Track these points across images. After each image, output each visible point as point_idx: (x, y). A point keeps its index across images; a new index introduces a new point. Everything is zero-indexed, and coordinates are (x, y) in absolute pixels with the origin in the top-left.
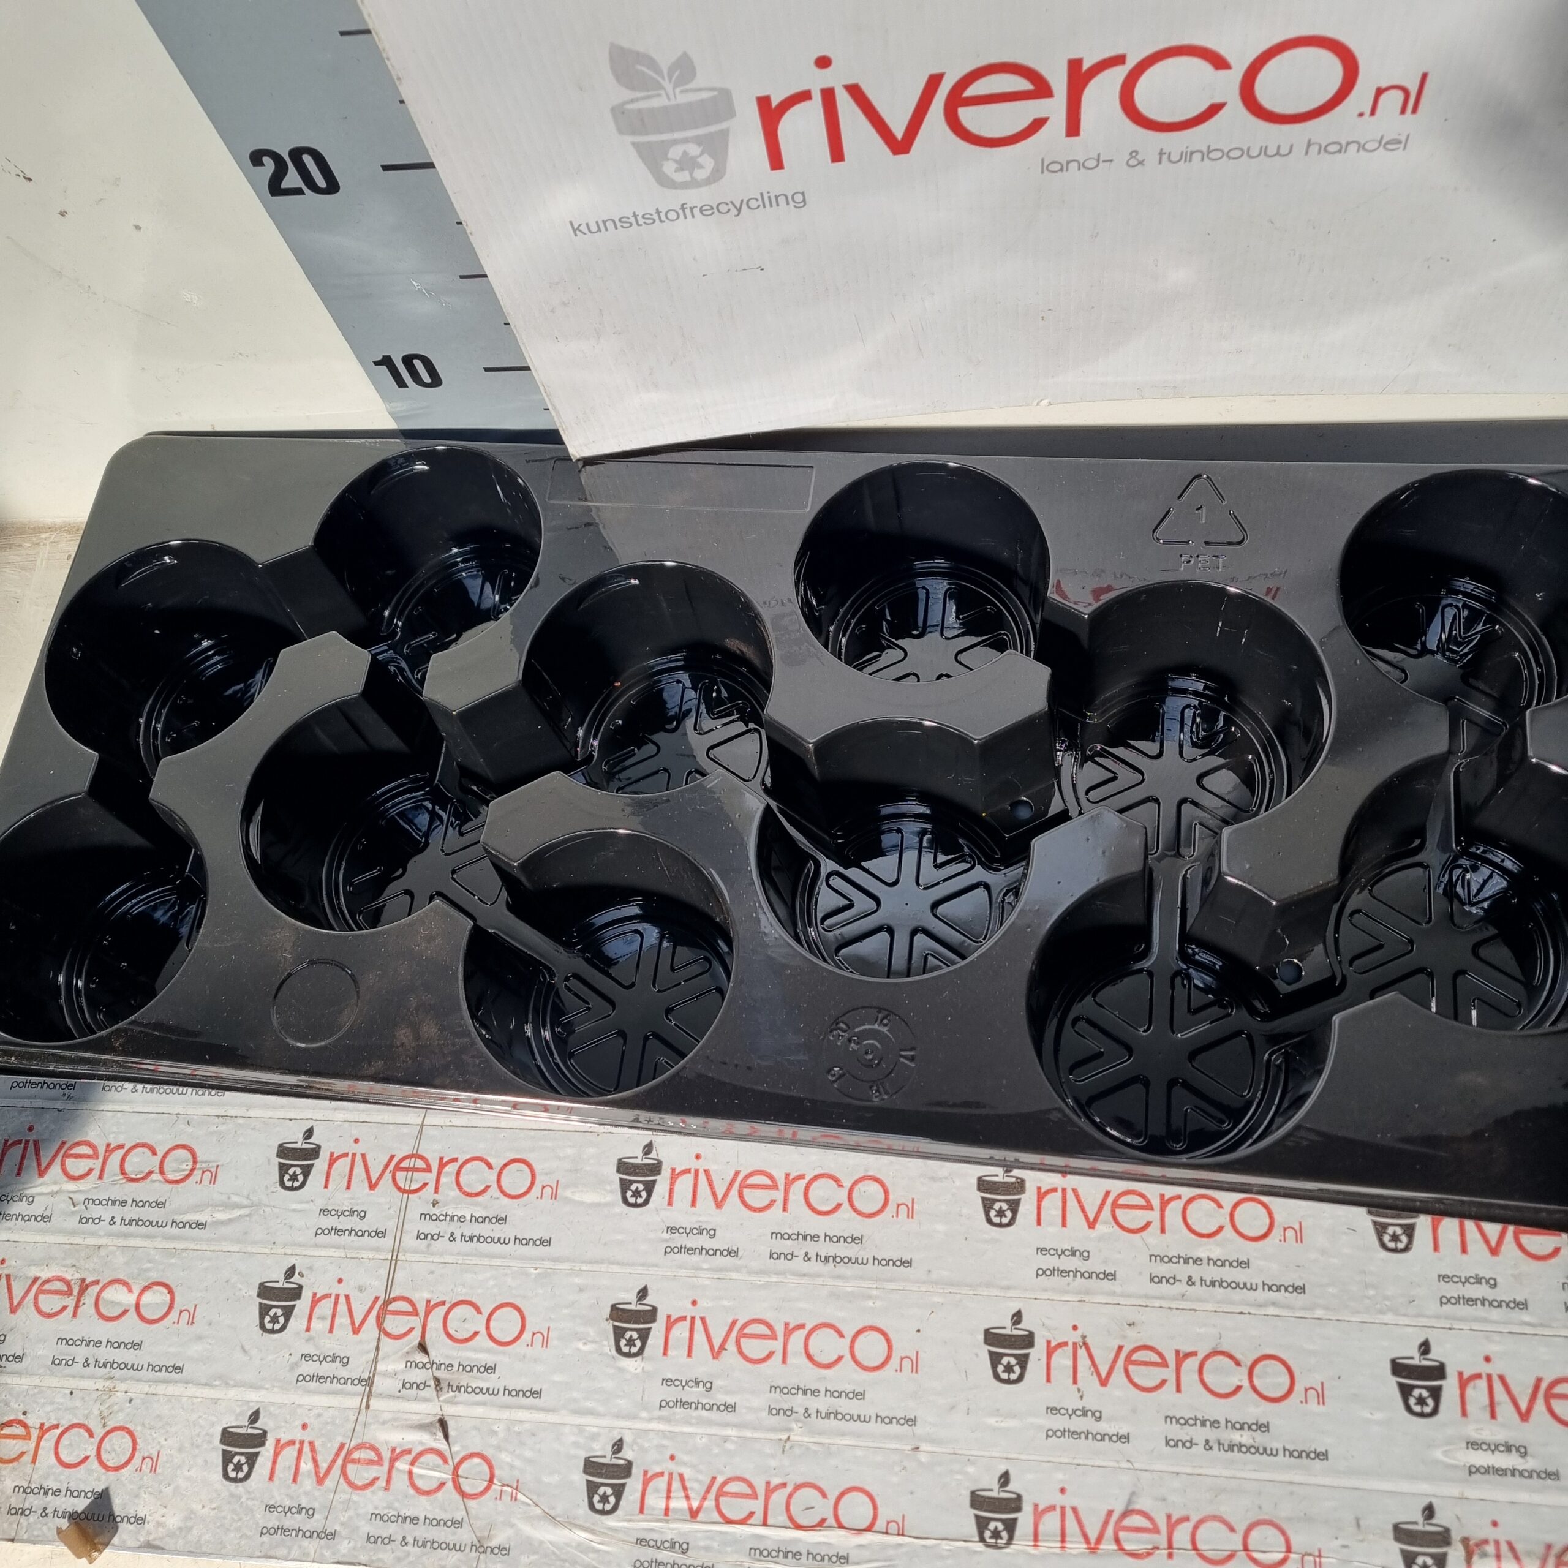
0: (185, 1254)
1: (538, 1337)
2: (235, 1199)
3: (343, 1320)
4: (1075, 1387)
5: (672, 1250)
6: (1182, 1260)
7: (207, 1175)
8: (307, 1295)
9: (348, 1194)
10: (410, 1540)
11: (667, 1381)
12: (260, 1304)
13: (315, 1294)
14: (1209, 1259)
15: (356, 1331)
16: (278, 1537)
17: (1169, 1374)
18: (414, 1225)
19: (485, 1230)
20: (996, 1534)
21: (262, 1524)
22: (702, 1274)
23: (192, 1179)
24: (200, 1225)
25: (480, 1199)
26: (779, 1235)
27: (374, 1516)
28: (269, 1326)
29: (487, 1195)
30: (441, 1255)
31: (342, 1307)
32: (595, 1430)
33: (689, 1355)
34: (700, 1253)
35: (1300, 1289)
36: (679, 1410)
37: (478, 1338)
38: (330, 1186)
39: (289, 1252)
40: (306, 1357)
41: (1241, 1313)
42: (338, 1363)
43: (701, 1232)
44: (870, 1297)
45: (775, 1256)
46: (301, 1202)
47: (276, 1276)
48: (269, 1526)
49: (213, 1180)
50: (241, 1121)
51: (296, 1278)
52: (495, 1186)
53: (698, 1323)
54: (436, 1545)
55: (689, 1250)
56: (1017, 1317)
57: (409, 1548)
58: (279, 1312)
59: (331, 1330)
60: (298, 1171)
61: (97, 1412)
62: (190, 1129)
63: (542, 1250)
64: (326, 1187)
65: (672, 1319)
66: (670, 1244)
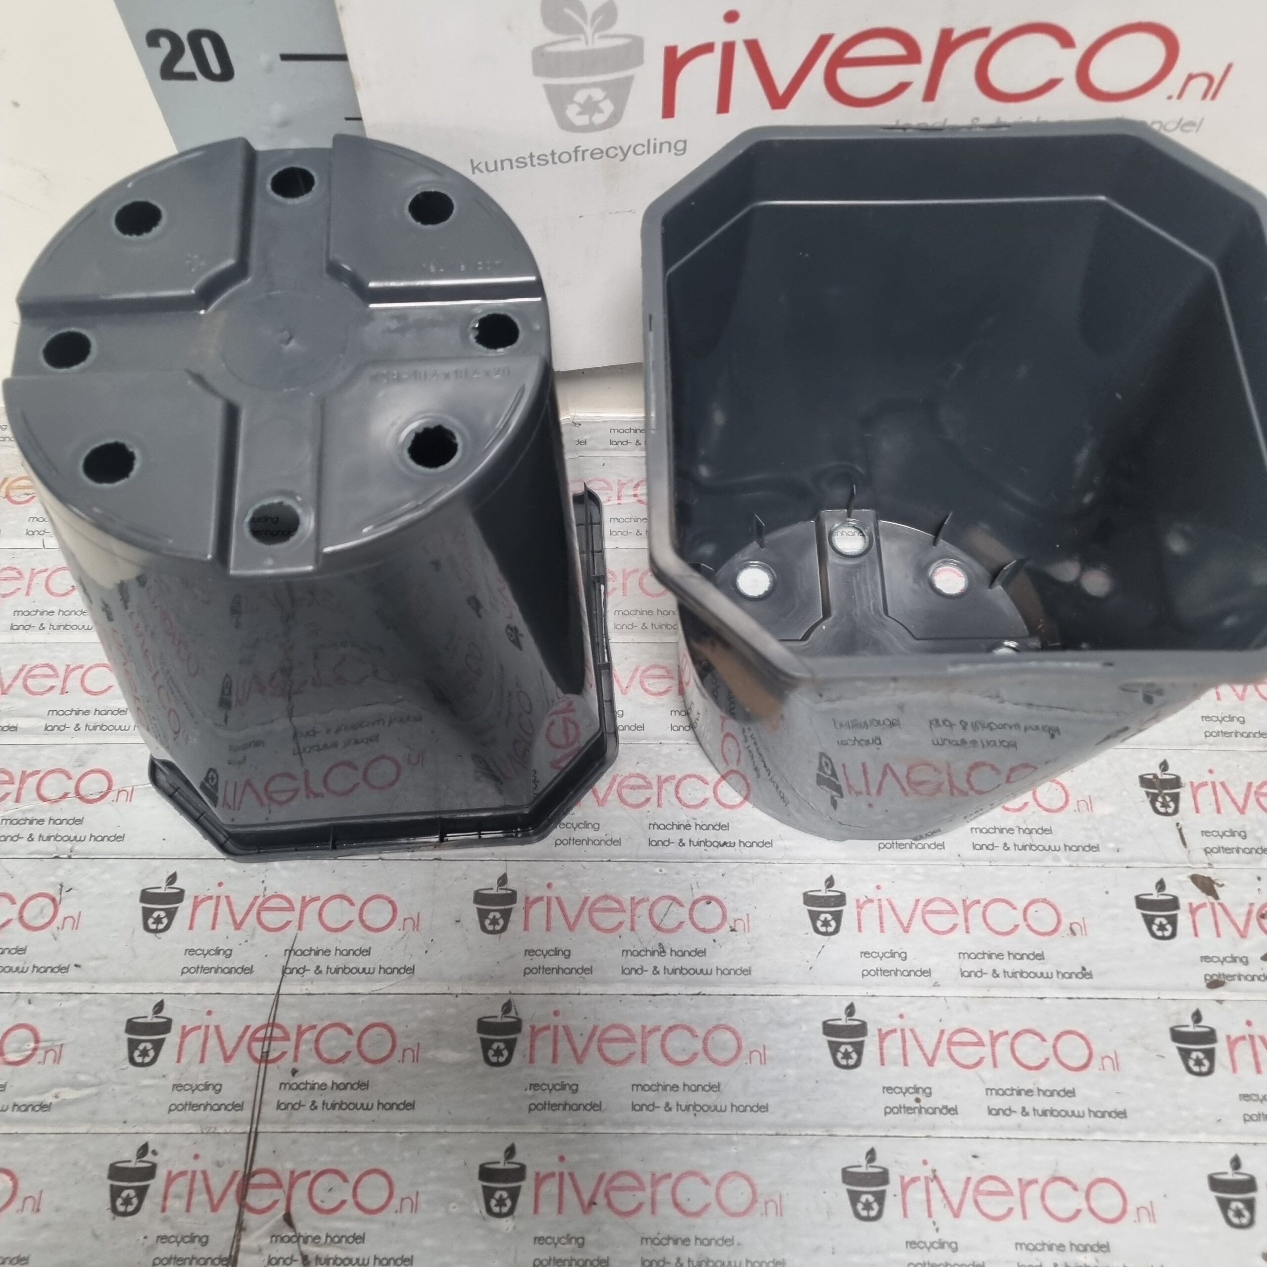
0: (28, 1138)
1: (407, 1202)
2: (83, 1078)
3: (201, 1198)
4: (931, 1220)
5: (536, 1107)
6: (1015, 1092)
7: (51, 1055)
8: (161, 1173)
9: (203, 1067)
11: (539, 1240)
12: (112, 1186)
13: (170, 1173)
14: (1039, 1090)
15: (215, 1208)
17: (1014, 1201)
18: (272, 1095)
19: (346, 1096)
22: (570, 1129)
23: (35, 1059)
24: (44, 1107)
25: (340, 1065)
26: (640, 1088)
28: (121, 1209)
29: (348, 1062)
30: (304, 1123)
31: (199, 1184)
33: (560, 1210)
34: (564, 1109)
35: (1122, 1114)
37: (345, 1207)
38: (184, 1060)
39: (140, 1130)
40: (163, 1239)
41: (1073, 1140)
42: (197, 1244)
43: (563, 1087)
44: (732, 1143)
45: (637, 1108)
46: (154, 1077)
47: (128, 1156)
49: (57, 1060)
50: (87, 997)
51: (149, 1157)
52: (355, 1051)
53: (567, 1178)
55: (554, 1107)
56: (871, 1155)
58: (132, 1193)
59: (188, 1209)
60: (149, 1046)
62: (31, 1008)
63: (405, 1114)
64: (179, 1061)
65: (541, 1176)
66: (533, 1101)
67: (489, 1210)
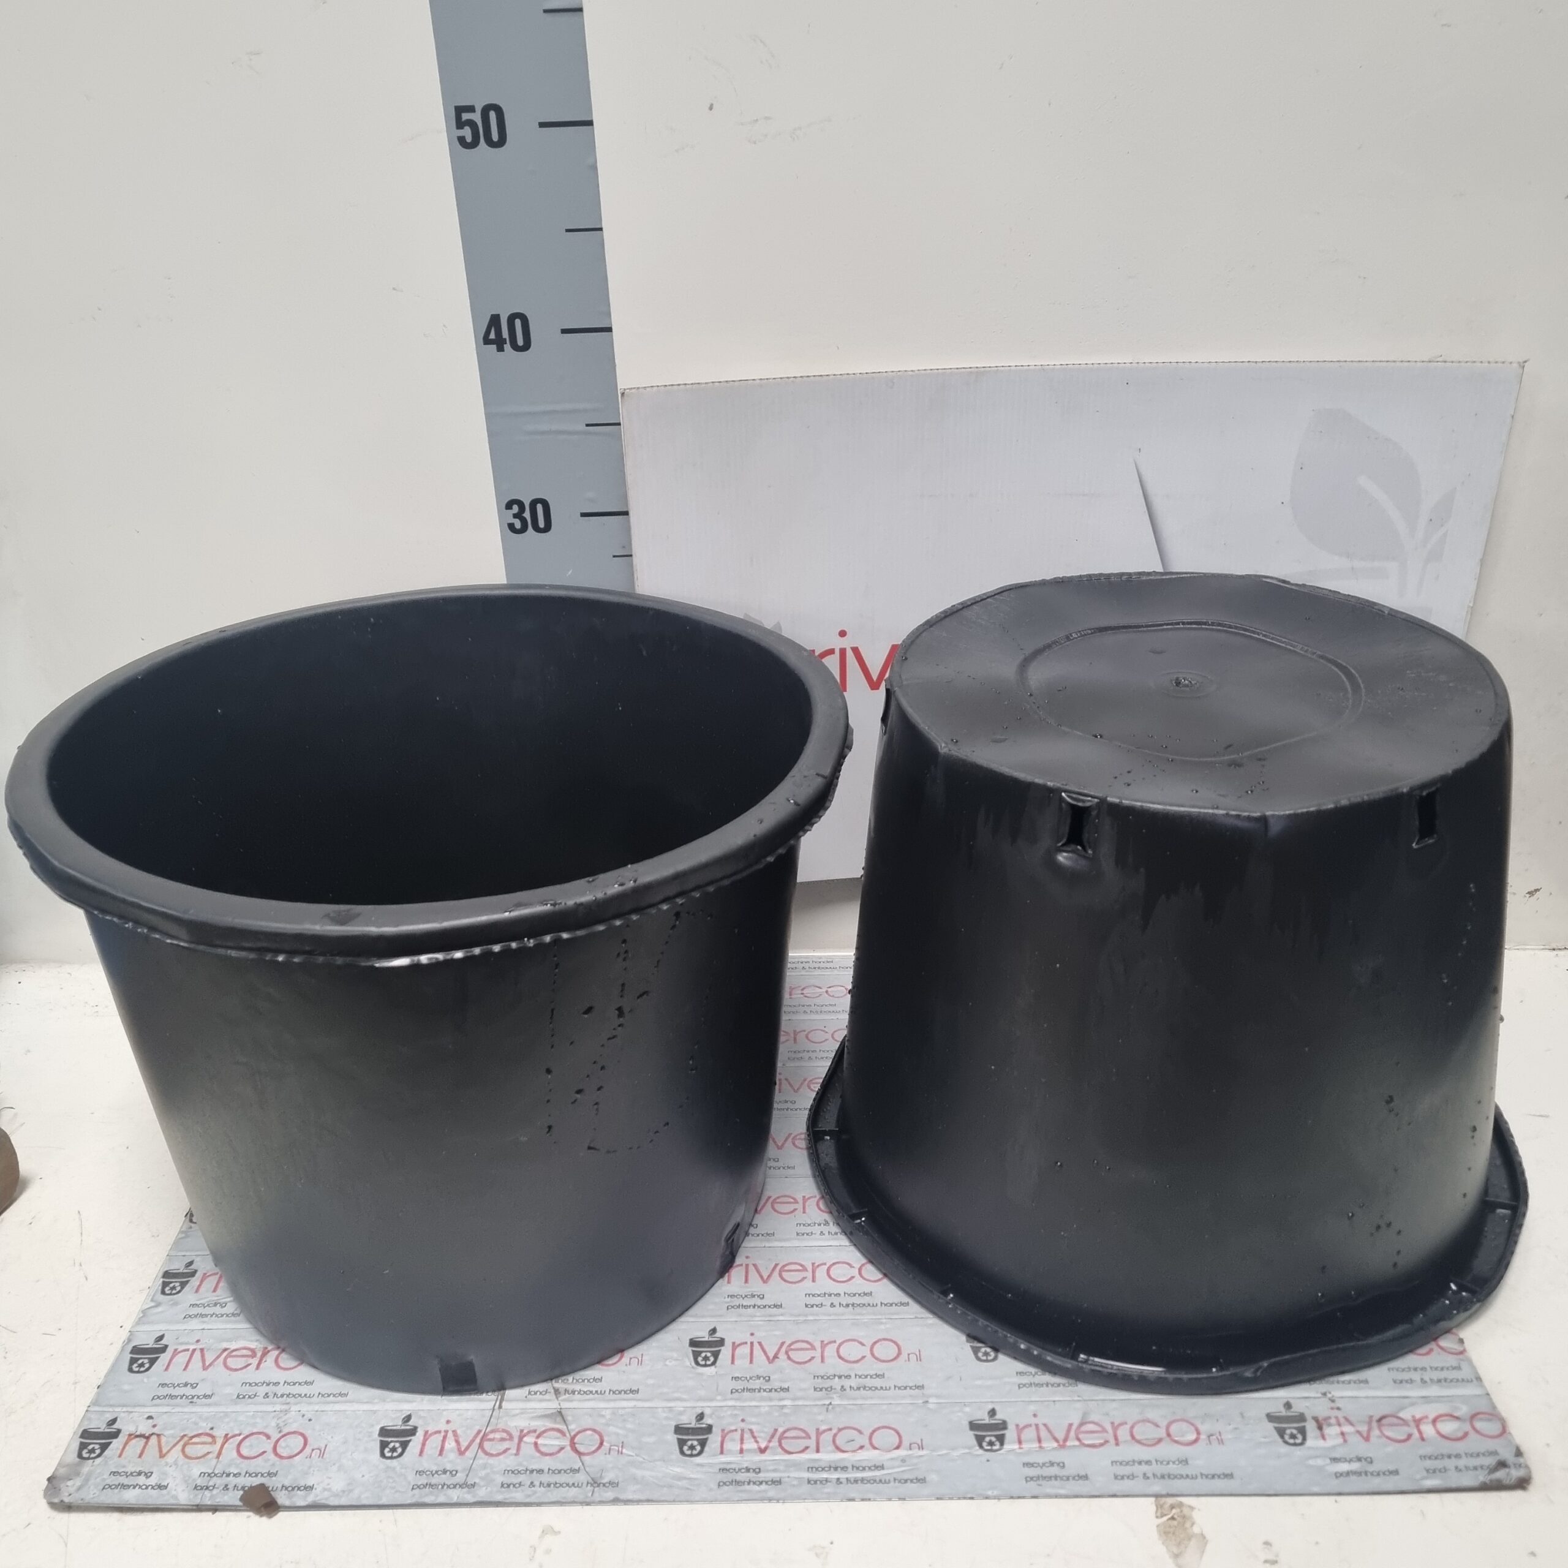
1: (634, 1360)
5: (733, 1307)
10: (537, 1483)
11: (736, 1378)
16: (427, 1490)
20: (991, 1443)
21: (413, 1484)
22: (757, 1319)
26: (811, 1295)
27: (507, 1472)
32: (682, 1409)
33: (751, 1362)
34: (754, 1308)
36: (746, 1394)
43: (753, 1296)
44: (882, 1323)
45: (810, 1306)
48: (419, 1483)
53: (756, 1345)
54: (558, 1485)
55: (745, 1307)
57: (537, 1489)
61: (273, 1424)
65: (736, 1344)
66: (731, 1304)
67: (697, 1363)
